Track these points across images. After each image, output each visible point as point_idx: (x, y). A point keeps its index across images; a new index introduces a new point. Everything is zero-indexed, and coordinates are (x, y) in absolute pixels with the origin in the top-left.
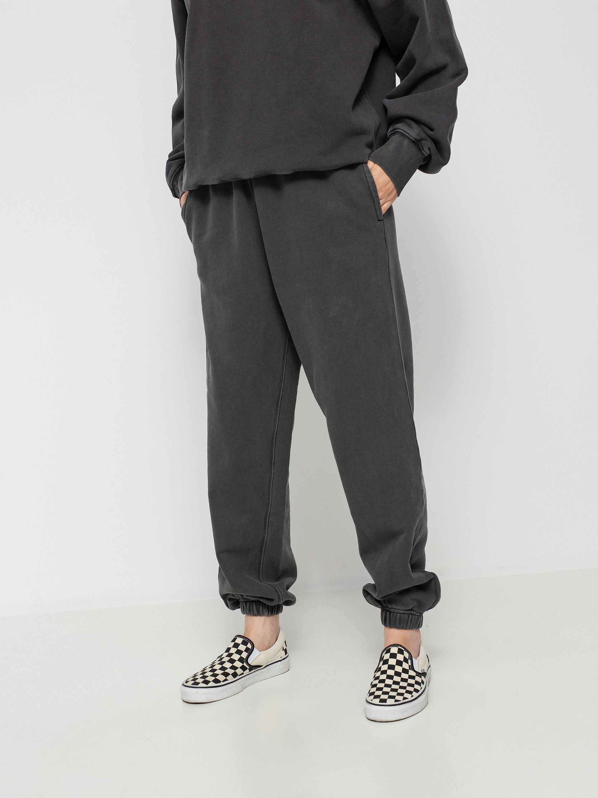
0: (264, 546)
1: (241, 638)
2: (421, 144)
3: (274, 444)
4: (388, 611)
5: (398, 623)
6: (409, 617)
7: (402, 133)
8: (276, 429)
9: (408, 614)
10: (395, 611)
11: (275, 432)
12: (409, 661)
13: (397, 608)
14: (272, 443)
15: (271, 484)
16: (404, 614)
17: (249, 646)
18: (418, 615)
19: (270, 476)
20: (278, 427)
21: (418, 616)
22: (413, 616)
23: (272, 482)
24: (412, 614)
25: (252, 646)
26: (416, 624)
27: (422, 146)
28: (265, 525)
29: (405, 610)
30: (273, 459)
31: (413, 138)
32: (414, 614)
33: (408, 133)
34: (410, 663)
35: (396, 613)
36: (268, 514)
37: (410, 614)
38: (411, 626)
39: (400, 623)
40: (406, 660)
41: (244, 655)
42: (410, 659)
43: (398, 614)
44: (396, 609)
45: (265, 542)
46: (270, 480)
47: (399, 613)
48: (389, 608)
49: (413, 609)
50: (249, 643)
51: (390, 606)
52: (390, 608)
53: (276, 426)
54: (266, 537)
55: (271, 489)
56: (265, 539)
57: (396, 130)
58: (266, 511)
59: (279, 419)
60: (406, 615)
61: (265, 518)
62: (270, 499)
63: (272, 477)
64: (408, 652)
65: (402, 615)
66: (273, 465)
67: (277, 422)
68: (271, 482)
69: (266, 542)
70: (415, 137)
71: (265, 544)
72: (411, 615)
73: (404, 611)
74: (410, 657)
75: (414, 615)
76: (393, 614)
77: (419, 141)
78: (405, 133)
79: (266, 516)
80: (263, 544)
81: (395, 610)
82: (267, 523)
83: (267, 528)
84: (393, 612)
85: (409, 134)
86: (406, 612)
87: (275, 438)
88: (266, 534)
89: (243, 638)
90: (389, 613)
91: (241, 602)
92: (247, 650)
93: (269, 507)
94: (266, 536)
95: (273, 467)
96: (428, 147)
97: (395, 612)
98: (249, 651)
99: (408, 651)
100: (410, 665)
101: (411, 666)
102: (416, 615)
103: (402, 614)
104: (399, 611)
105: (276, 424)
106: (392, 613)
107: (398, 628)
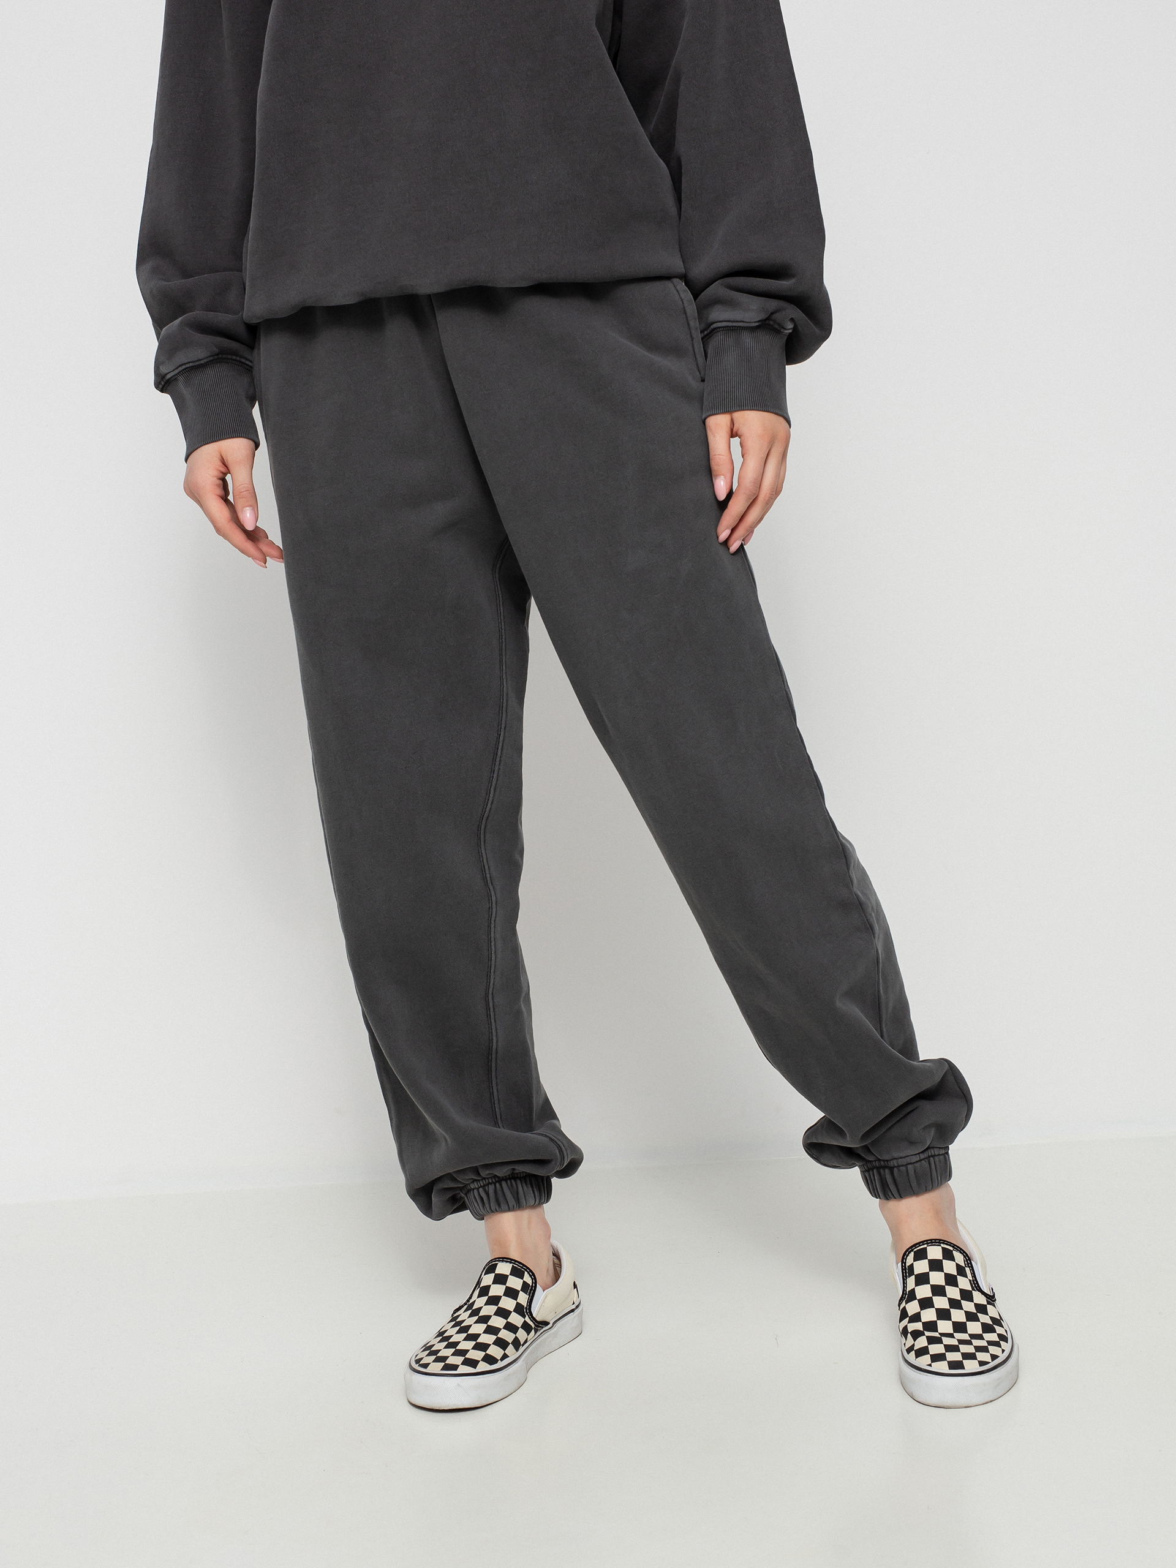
0: (494, 1060)
1: (507, 1262)
2: (775, 321)
3: (482, 839)
4: (884, 1167)
5: (915, 1183)
6: (930, 1164)
7: (727, 326)
8: (488, 809)
9: (926, 1158)
10: (900, 1162)
11: (486, 815)
12: (967, 1270)
13: (902, 1155)
14: (479, 836)
15: (492, 926)
16: (920, 1161)
17: (527, 1278)
18: (944, 1152)
19: (489, 908)
20: (491, 805)
21: (943, 1154)
22: (936, 1158)
23: (495, 920)
24: (932, 1156)
25: (532, 1278)
26: (946, 1172)
27: (779, 325)
28: (488, 1015)
29: (919, 1153)
30: (487, 872)
31: (755, 322)
32: (937, 1153)
33: (741, 321)
34: (970, 1277)
35: (903, 1166)
36: (491, 990)
37: (929, 1157)
38: (939, 1178)
39: (919, 1184)
40: (961, 1271)
41: (523, 1298)
42: (969, 1267)
43: (910, 1167)
44: (901, 1158)
45: (494, 1051)
46: (490, 916)
47: (911, 1163)
48: (884, 1161)
49: (931, 1146)
50: (526, 1273)
51: (886, 1157)
52: (887, 1161)
53: (489, 805)
54: (494, 1041)
55: (492, 935)
56: (494, 1047)
57: (714, 326)
58: (485, 984)
59: (495, 789)
60: (923, 1162)
61: (486, 999)
62: (491, 958)
63: (494, 910)
64: (961, 1253)
65: (918, 1164)
66: (490, 884)
67: (491, 795)
68: (493, 922)
69: (497, 1053)
70: (758, 320)
71: (494, 1056)
72: (931, 1159)
73: (918, 1155)
74: (967, 1262)
75: (937, 1155)
76: (899, 1170)
77: (768, 319)
78: (734, 324)
79: (487, 995)
80: (490, 1058)
81: (900, 1160)
82: (492, 1010)
83: (493, 1021)
84: (896, 1167)
85: (743, 322)
86: (922, 1156)
87: (483, 827)
88: (494, 1033)
89: (511, 1263)
90: (887, 1171)
91: (473, 1189)
92: (525, 1287)
93: (492, 974)
94: (494, 1038)
95: (491, 888)
96: (790, 317)
97: (900, 1164)
98: (530, 1290)
99: (961, 1249)
100: (971, 1279)
101: (973, 1280)
102: (939, 1155)
103: (917, 1162)
104: (908, 1160)
105: (488, 800)
106: (895, 1169)
107: (915, 1193)
